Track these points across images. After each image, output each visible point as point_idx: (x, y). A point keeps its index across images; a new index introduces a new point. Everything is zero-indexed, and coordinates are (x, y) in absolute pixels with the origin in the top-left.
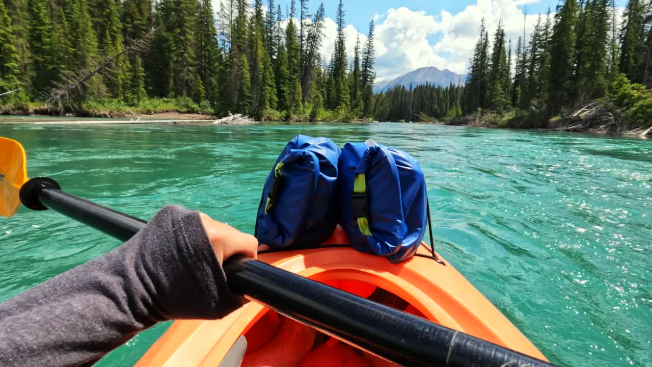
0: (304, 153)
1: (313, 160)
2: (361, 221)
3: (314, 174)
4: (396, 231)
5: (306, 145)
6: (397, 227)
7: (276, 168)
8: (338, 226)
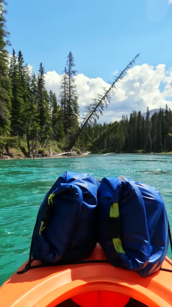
0: (71, 186)
1: (78, 192)
2: (116, 242)
3: (78, 203)
4: (144, 250)
5: (73, 180)
6: (144, 246)
7: (49, 198)
8: (98, 245)
